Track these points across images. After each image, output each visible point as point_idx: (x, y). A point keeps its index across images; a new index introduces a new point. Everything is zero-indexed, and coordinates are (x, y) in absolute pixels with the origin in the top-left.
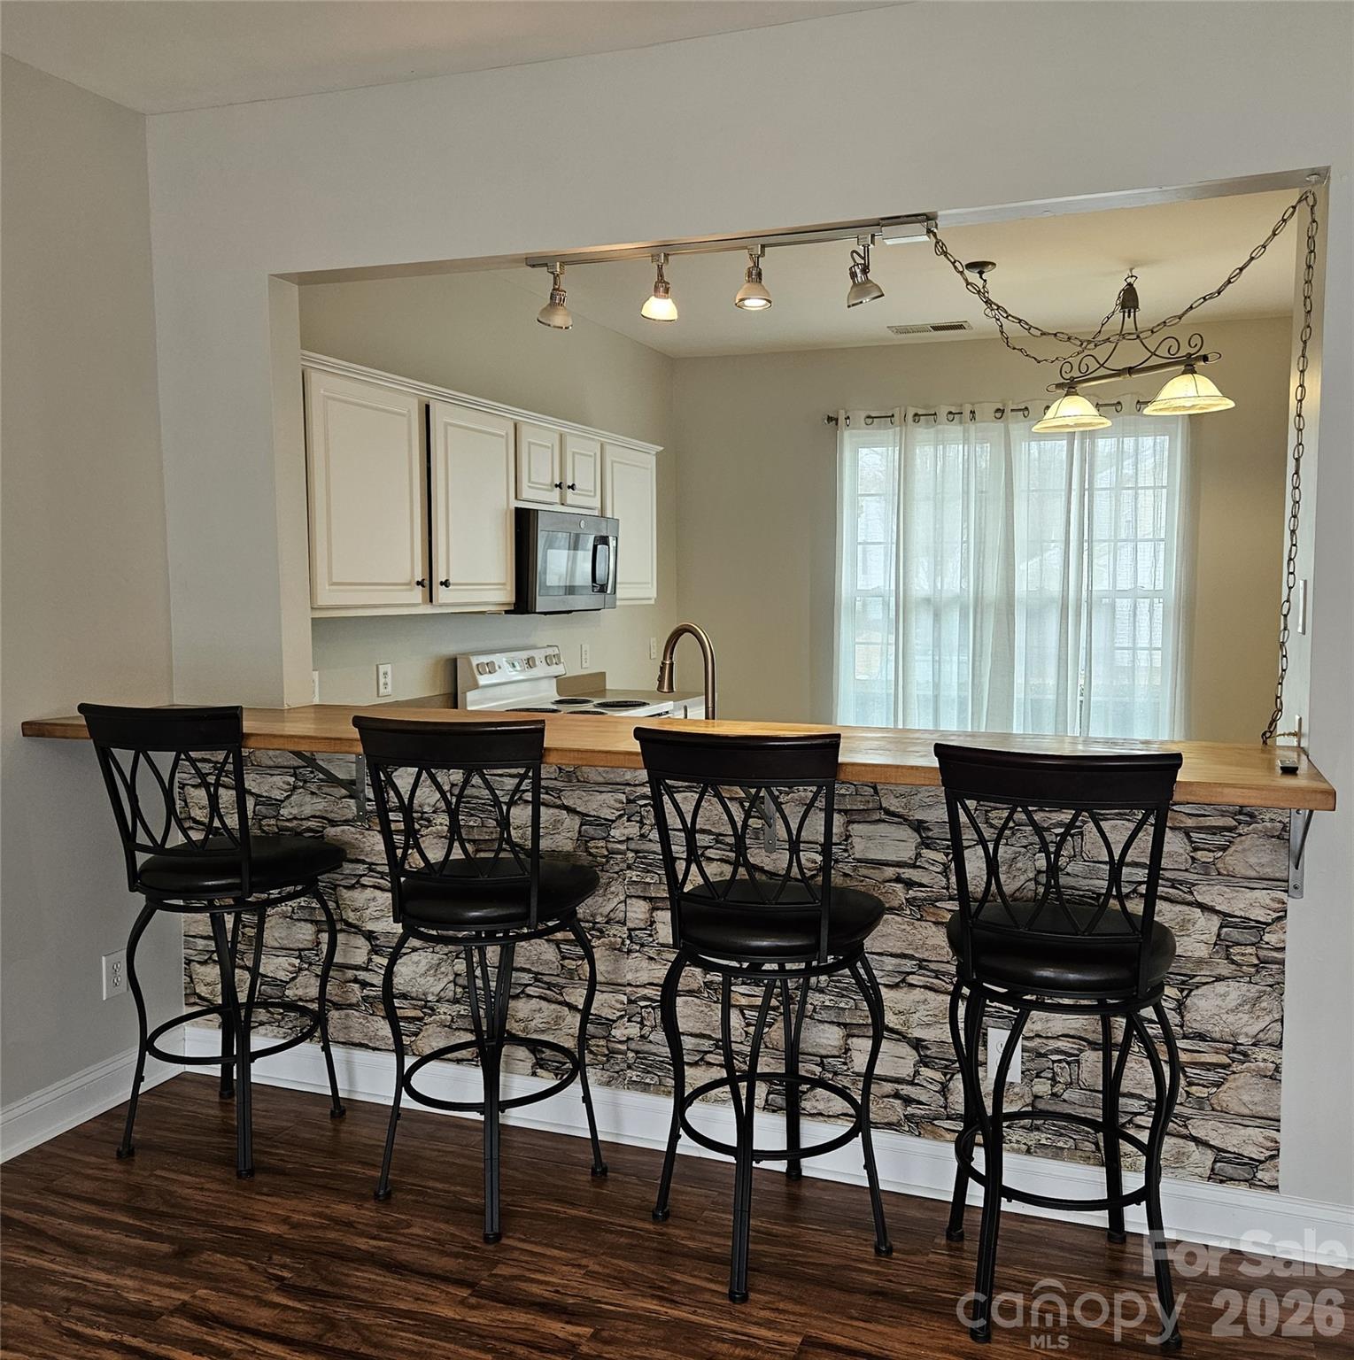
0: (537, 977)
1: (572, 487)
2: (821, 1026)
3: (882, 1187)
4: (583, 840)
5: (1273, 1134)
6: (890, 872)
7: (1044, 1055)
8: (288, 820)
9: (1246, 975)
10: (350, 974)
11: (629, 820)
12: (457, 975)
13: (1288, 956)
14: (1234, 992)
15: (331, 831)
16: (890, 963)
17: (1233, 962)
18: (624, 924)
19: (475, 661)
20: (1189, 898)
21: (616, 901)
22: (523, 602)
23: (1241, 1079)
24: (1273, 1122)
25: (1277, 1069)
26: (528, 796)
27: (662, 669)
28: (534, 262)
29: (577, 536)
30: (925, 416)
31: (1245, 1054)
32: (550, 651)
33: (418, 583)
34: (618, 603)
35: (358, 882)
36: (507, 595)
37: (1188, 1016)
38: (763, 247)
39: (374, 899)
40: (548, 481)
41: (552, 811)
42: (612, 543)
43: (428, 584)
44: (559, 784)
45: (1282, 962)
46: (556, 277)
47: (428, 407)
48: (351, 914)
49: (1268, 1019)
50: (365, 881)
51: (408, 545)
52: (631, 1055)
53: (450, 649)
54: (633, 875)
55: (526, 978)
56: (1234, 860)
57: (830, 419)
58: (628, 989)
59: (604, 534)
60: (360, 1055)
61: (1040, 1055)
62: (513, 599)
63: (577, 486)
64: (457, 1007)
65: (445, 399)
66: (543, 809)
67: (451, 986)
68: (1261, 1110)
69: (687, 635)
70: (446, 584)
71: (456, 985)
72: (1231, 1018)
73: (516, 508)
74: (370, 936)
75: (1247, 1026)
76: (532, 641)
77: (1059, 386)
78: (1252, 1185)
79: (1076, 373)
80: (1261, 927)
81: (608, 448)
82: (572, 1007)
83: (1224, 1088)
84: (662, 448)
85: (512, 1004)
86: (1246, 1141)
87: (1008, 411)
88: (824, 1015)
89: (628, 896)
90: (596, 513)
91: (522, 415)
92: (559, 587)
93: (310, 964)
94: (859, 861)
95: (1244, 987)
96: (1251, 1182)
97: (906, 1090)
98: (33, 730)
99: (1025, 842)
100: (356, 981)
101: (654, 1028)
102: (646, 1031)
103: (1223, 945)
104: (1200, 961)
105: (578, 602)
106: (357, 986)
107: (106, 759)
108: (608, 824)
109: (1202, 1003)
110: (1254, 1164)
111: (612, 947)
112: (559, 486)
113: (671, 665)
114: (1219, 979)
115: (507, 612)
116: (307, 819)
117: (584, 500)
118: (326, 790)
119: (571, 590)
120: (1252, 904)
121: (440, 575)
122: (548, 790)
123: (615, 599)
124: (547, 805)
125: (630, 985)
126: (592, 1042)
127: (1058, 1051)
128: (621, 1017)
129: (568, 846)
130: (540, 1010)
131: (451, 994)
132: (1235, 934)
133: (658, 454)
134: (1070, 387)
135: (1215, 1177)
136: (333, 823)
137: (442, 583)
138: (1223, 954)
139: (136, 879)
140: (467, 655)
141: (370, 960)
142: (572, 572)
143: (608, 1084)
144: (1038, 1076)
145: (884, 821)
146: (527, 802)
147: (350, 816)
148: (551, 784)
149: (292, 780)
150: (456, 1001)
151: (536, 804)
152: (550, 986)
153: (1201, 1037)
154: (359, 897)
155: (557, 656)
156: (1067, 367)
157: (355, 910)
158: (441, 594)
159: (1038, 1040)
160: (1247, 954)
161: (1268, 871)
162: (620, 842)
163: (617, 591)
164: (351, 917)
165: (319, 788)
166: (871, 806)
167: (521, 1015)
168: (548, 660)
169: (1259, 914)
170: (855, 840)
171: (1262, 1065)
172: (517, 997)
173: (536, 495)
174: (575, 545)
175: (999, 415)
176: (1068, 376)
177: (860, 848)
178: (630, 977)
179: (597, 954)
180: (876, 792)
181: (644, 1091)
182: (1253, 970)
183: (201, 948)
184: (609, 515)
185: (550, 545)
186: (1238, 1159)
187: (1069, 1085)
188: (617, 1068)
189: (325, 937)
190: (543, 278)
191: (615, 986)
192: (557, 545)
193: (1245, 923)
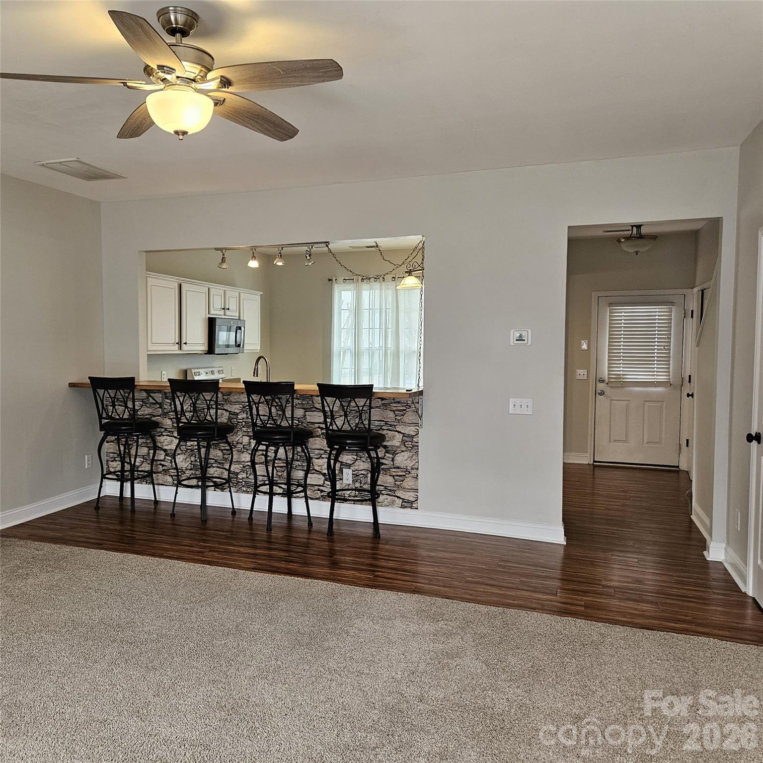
0: (216, 461)
1: (228, 309)
2: (298, 471)
3: (311, 516)
4: (230, 419)
5: (417, 493)
6: (317, 425)
7: (358, 476)
8: (141, 416)
9: (409, 450)
10: (159, 462)
11: (243, 413)
12: (192, 461)
13: (419, 444)
14: (406, 454)
15: (153, 419)
16: (317, 452)
17: (406, 447)
18: (242, 444)
19: (193, 371)
20: (395, 429)
21: (239, 437)
22: (211, 350)
23: (408, 479)
24: (416, 490)
25: (417, 476)
26: (214, 406)
27: (255, 370)
28: (216, 249)
29: (231, 327)
30: (365, 279)
31: (409, 472)
32: (220, 369)
33: (177, 343)
34: (245, 351)
35: (162, 434)
36: (205, 348)
37: (395, 462)
38: (282, 248)
39: (167, 439)
40: (220, 307)
41: (221, 411)
42: (243, 329)
43: (180, 343)
44: (223, 403)
45: (418, 446)
46: (223, 254)
47: (180, 285)
48: (159, 444)
49: (415, 462)
50: (164, 434)
51: (174, 330)
52: (243, 483)
53: (185, 367)
54: (244, 429)
55: (213, 461)
56: (406, 419)
57: (330, 280)
58: (243, 463)
59: (240, 326)
60: (161, 487)
61: (357, 476)
62: (207, 349)
63: (230, 309)
64: (192, 471)
65: (186, 282)
66: (218, 410)
67: (190, 465)
68: (413, 487)
69: (262, 359)
70: (186, 343)
71: (191, 464)
72: (406, 462)
73: (209, 318)
74: (165, 451)
75: (410, 464)
76: (214, 365)
77: (406, 272)
78: (411, 508)
79: (411, 268)
80: (413, 437)
81: (241, 294)
82: (226, 469)
83: (404, 482)
84: (262, 293)
85: (208, 469)
86: (409, 496)
87: (396, 278)
88: (299, 468)
89: (243, 436)
90: (237, 318)
91: (211, 285)
92: (223, 345)
93: (146, 460)
94: (308, 422)
95: (409, 453)
96: (411, 507)
97: (321, 488)
98: (72, 385)
99: (353, 416)
100: (161, 464)
101: (250, 474)
102: (248, 475)
103: (403, 442)
104: (398, 447)
105: (230, 350)
106: (161, 466)
107: (95, 392)
108: (237, 414)
109: (398, 458)
110: (412, 502)
111: (238, 451)
112: (224, 309)
113: (257, 368)
114: (403, 451)
115: (205, 354)
116: (146, 415)
117: (233, 314)
118: (152, 406)
119: (228, 346)
120: (410, 430)
121: (184, 341)
122: (220, 404)
123: (244, 350)
124: (219, 409)
125: (243, 462)
126: (232, 480)
127: (362, 474)
128: (241, 472)
129: (226, 421)
130: (217, 471)
131: (190, 467)
132: (406, 439)
133: (261, 295)
134: (410, 273)
135: (403, 507)
136: (154, 416)
137: (184, 343)
138: (403, 445)
139: (102, 427)
140: (190, 369)
141: (165, 458)
142: (228, 340)
143: (237, 492)
144: (356, 482)
145: (315, 411)
146: (214, 408)
147: (159, 414)
148: (221, 403)
149: (141, 403)
150: (191, 469)
151: (217, 409)
152: (220, 463)
153: (398, 468)
154: (162, 439)
155: (222, 371)
156: (409, 266)
157: (161, 443)
158: (184, 347)
159: (356, 471)
160: (409, 444)
161: (414, 421)
162: (241, 419)
163: (245, 347)
164: (159, 445)
165: (150, 405)
166: (311, 407)
167: (211, 473)
168: (219, 372)
169: (413, 433)
170: (307, 417)
171: (413, 474)
172: (210, 467)
173: (216, 313)
174: (229, 330)
175: (394, 279)
176: (409, 269)
177: (309, 419)
178: (243, 459)
179: (234, 453)
180: (313, 403)
181: (247, 493)
182: (411, 448)
183: (111, 456)
184: (242, 319)
185: (220, 330)
186: (408, 502)
187: (364, 484)
188: (239, 487)
189: (152, 452)
190: (220, 253)
191: (238, 462)
192: (222, 330)
193: (409, 436)
